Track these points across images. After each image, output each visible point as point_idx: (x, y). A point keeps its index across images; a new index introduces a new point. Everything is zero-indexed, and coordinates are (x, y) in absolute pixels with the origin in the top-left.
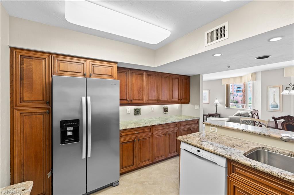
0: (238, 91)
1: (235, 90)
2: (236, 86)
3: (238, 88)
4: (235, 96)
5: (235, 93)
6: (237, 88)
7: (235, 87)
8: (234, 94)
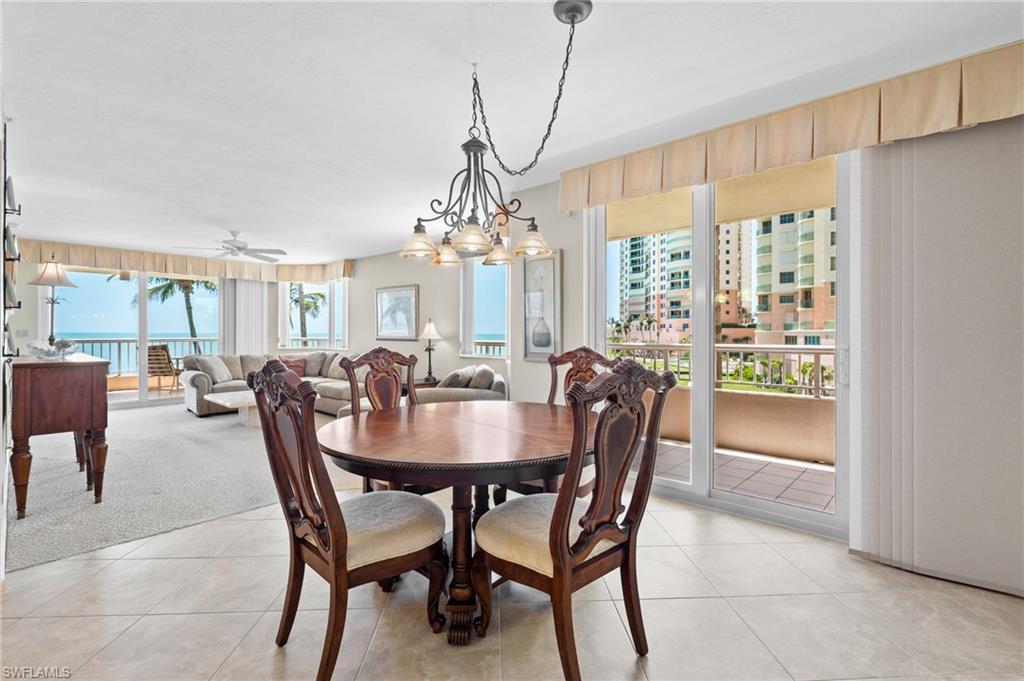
0: (673, 313)
1: (664, 310)
2: (667, 299)
3: (672, 304)
4: (664, 330)
5: (664, 321)
6: (668, 304)
7: (663, 301)
8: (662, 323)
